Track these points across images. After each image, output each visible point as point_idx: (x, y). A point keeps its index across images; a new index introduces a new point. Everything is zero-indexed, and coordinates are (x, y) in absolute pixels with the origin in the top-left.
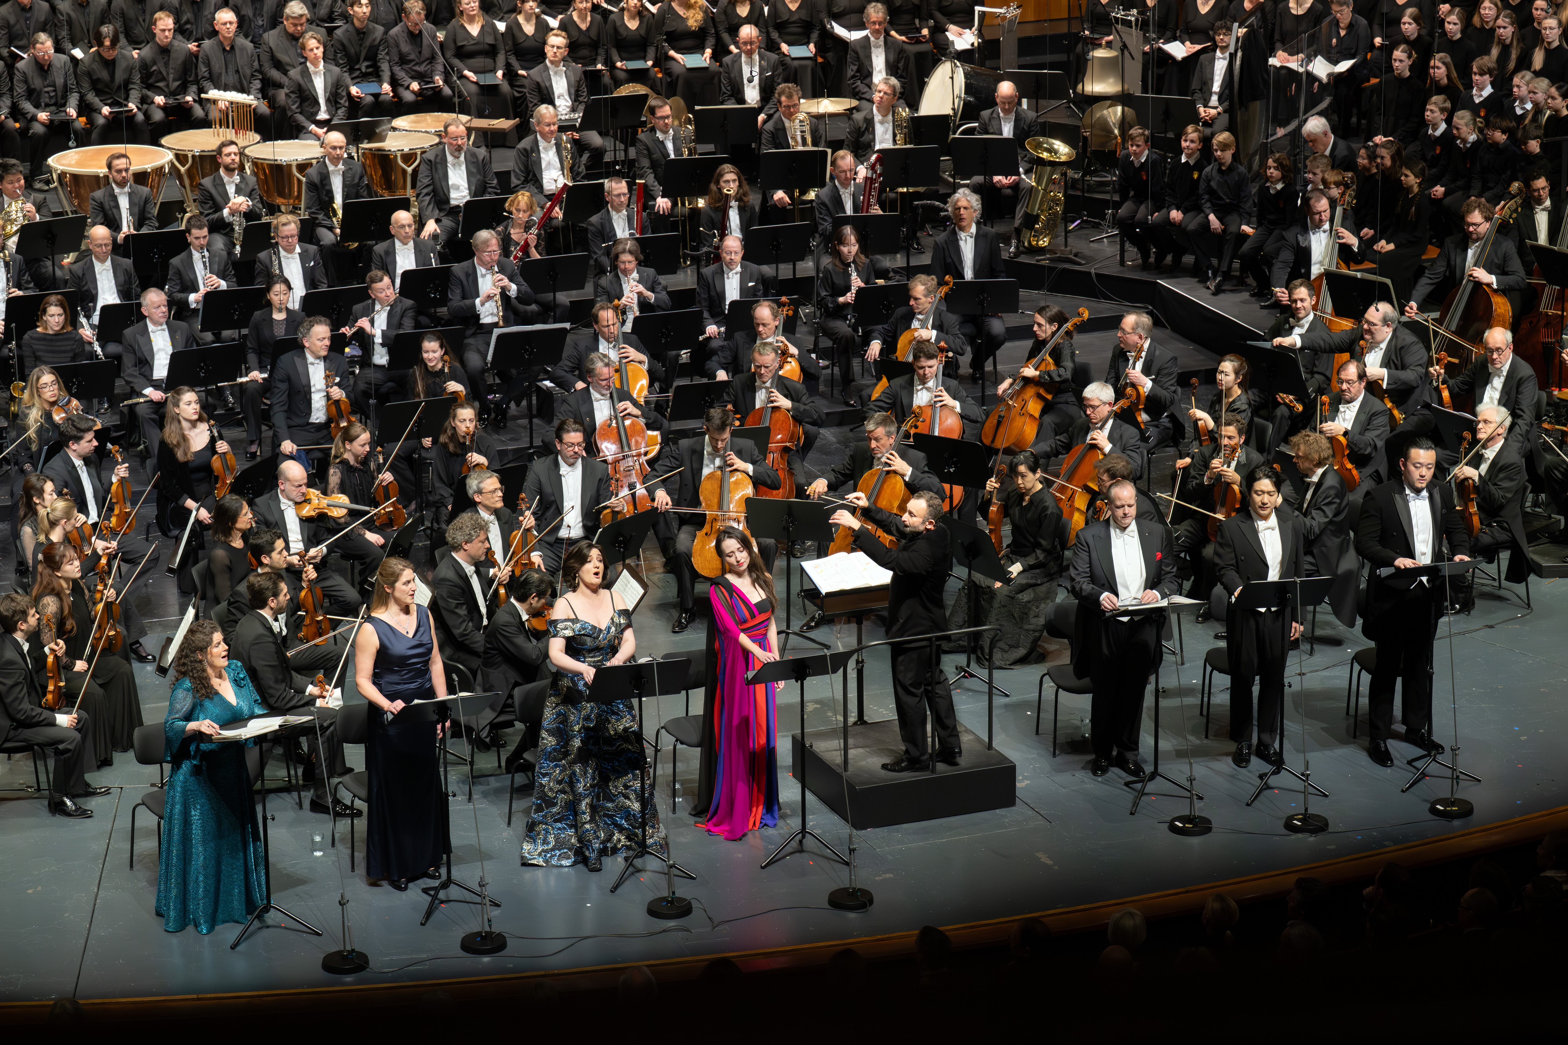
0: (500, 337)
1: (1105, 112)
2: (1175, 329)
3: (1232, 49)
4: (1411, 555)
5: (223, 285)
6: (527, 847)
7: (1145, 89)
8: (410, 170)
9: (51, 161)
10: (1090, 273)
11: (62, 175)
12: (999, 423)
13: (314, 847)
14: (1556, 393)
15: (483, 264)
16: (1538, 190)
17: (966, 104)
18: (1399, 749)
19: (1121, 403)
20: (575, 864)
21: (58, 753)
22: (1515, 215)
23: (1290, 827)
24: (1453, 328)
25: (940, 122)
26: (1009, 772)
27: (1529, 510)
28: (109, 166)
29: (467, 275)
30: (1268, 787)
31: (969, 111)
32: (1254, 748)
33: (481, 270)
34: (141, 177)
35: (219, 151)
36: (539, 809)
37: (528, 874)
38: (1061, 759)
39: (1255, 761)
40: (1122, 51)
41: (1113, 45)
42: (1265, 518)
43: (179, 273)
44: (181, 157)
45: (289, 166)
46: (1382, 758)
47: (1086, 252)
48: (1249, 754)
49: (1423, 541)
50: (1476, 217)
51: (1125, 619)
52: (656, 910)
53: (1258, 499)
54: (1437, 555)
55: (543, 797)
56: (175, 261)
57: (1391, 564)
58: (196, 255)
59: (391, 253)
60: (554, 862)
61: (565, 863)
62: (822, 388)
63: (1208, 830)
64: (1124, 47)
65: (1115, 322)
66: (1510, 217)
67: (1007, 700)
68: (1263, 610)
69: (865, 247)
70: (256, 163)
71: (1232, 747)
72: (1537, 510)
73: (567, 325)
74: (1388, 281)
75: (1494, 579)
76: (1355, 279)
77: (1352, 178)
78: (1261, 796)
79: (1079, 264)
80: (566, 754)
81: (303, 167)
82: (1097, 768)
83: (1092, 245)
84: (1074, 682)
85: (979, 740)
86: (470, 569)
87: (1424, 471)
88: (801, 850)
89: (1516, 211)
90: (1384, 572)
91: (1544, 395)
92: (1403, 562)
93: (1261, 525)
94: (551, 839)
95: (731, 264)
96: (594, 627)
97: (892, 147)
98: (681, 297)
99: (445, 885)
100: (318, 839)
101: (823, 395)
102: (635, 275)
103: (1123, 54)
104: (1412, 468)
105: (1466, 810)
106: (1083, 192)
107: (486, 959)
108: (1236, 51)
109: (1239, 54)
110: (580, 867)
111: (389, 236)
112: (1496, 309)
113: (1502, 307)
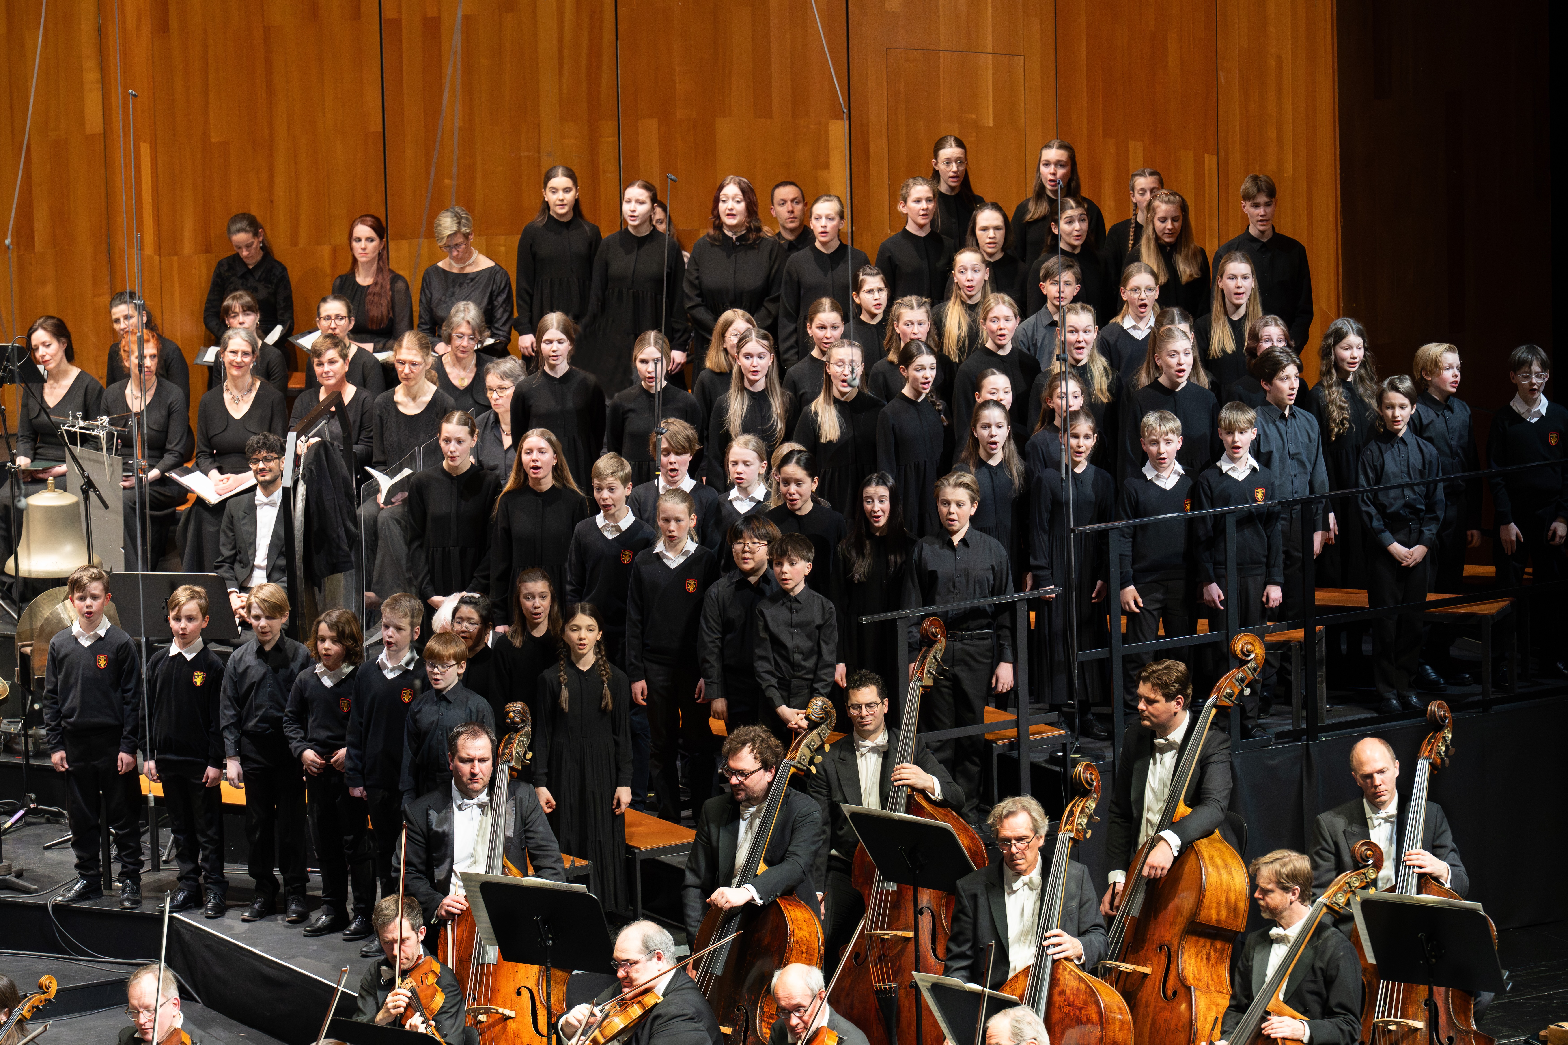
1: (59, 607)
2: (210, 1003)
3: (287, 481)
7: (129, 564)
10: (45, 907)
16: (860, 706)
22: (818, 759)
24: (719, 970)
40: (85, 492)
41: (69, 480)
47: (39, 869)
50: (746, 759)
64: (88, 486)
66: (811, 762)
77: (523, 714)
79: (27, 891)
83: (48, 854)
89: (820, 749)
103: (86, 499)
106: (26, 755)
108: (295, 484)
109: (301, 489)
112: (794, 931)
113: (805, 927)
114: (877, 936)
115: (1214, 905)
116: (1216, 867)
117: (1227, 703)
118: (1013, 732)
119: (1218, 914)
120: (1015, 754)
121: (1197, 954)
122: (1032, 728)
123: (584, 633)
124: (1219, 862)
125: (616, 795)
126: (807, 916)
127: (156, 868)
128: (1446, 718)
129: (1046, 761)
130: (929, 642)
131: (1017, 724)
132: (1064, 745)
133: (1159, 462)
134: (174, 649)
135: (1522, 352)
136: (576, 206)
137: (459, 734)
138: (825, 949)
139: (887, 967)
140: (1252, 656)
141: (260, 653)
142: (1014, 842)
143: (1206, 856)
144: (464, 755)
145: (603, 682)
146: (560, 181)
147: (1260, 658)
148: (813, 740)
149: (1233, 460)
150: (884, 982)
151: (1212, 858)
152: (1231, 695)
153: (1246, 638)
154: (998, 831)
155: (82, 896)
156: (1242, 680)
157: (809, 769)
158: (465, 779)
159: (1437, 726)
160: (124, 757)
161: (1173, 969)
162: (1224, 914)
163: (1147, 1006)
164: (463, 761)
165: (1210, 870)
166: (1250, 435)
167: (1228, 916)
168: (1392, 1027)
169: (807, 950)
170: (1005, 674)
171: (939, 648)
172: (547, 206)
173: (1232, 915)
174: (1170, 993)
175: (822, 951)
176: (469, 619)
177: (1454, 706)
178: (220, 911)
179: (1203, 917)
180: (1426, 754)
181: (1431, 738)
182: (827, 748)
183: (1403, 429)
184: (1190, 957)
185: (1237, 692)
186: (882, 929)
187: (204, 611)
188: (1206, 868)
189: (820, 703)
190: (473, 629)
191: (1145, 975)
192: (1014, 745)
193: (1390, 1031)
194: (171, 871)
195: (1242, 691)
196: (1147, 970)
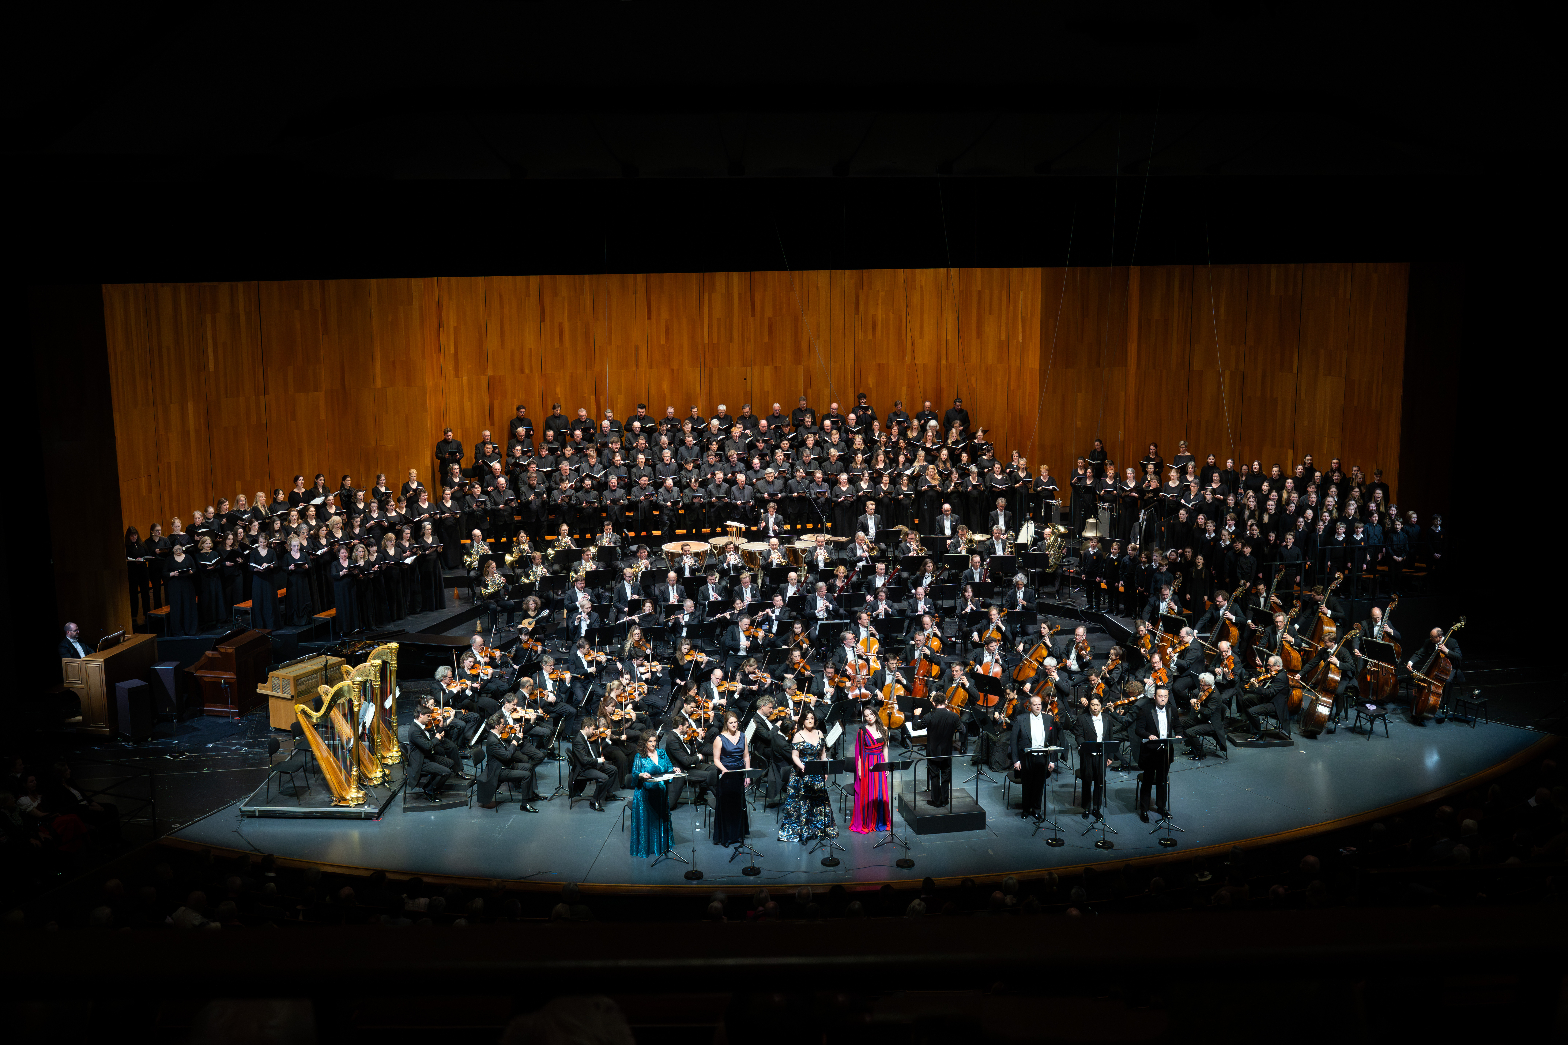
0: (821, 625)
4: (1157, 735)
5: (720, 599)
6: (780, 833)
7: (1105, 537)
8: (804, 556)
9: (663, 547)
10: (1070, 609)
11: (667, 552)
12: (1020, 670)
13: (697, 827)
15: (819, 595)
17: (1035, 539)
18: (1153, 816)
19: (1060, 664)
20: (799, 841)
21: (597, 782)
23: (1097, 846)
25: (1024, 546)
26: (983, 815)
28: (682, 549)
29: (813, 600)
30: (1093, 828)
31: (1035, 542)
32: (1091, 812)
33: (818, 598)
34: (696, 555)
35: (726, 545)
36: (786, 818)
37: (781, 845)
38: (1011, 811)
39: (1091, 816)
42: (1096, 715)
43: (702, 593)
44: (715, 547)
45: (755, 553)
46: (1145, 819)
48: (1089, 814)
49: (1163, 729)
51: (1036, 754)
52: (825, 863)
53: (1093, 708)
54: (1169, 735)
55: (788, 813)
56: (702, 588)
57: (1147, 737)
58: (710, 586)
59: (787, 588)
60: (791, 840)
61: (796, 840)
62: (957, 652)
63: (1063, 845)
65: (1073, 632)
67: (995, 785)
68: (1095, 754)
69: (976, 595)
70: (743, 551)
71: (1082, 810)
73: (848, 621)
74: (1185, 619)
76: (1172, 617)
78: (1089, 833)
79: (1074, 606)
80: (797, 797)
81: (760, 553)
82: (1024, 815)
84: (1014, 779)
85: (973, 800)
86: (764, 718)
87: (1163, 698)
88: (892, 842)
90: (1144, 741)
92: (1153, 737)
93: (1094, 718)
94: (790, 831)
95: (919, 599)
96: (812, 745)
97: (1002, 555)
98: (902, 612)
99: (741, 847)
100: (698, 824)
101: (957, 655)
102: (884, 602)
104: (1158, 697)
105: (1174, 843)
107: (752, 878)
110: (800, 842)
111: (787, 582)
123: (1200, 560)
127: (1104, 604)
130: (1281, 570)
133: (1339, 534)
134: (1112, 556)
135: (1435, 516)
136: (1215, 463)
141: (1130, 559)
146: (1211, 457)
149: (1357, 534)
155: (1088, 608)
159: (1394, 600)
160: (1098, 579)
166: (1362, 529)
170: (1298, 578)
171: (1283, 573)
172: (1208, 463)
177: (1399, 597)
178: (1117, 615)
183: (1399, 530)
187: (1119, 548)
194: (1106, 605)
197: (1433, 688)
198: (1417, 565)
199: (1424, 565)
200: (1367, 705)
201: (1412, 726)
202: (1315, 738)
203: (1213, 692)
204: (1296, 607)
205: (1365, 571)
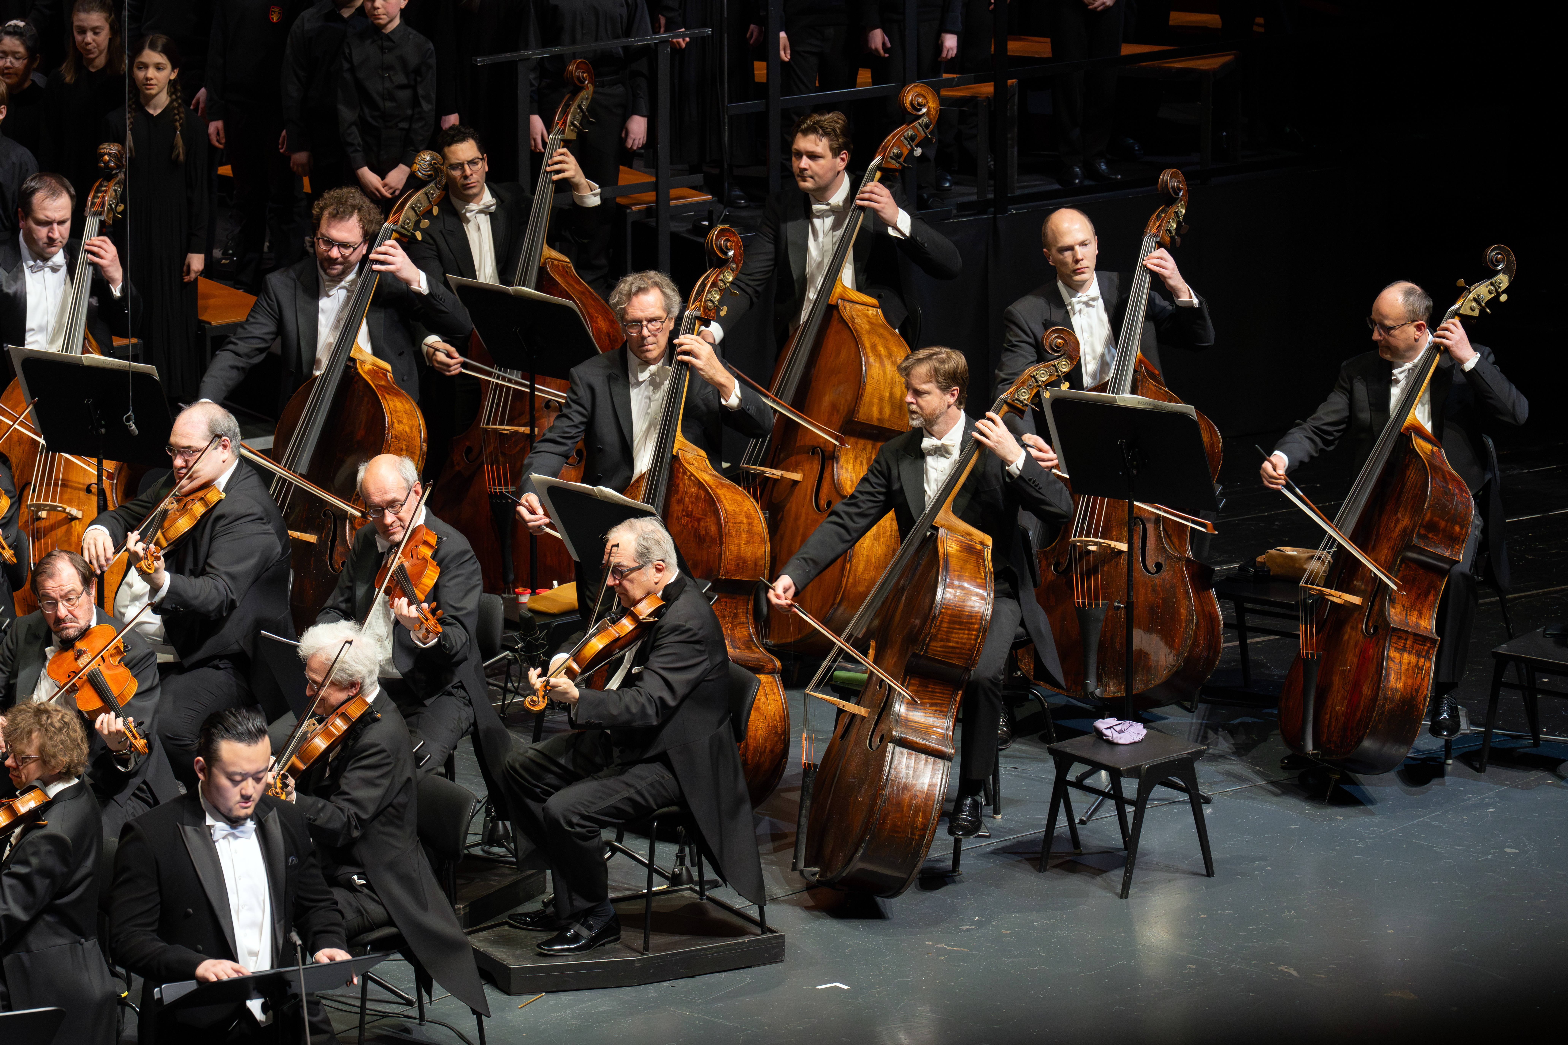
4: (228, 952)
14: (525, 599)
22: (425, 223)
24: (303, 467)
27: (477, 851)
49: (253, 925)
54: (282, 951)
57: (190, 974)
72: (496, 850)
75: (409, 1003)
90: (176, 990)
91: (498, 603)
92: (212, 969)
112: (393, 423)
113: (405, 421)
114: (495, 430)
115: (876, 401)
116: (879, 356)
117: (894, 165)
118: (651, 196)
119: (881, 411)
120: (652, 221)
121: (856, 458)
122: (674, 192)
123: (151, 73)
124: (881, 349)
125: (186, 262)
126: (407, 407)
128: (1180, 190)
129: (688, 231)
131: (655, 187)
132: (711, 213)
137: (34, 191)
138: (428, 446)
139: (505, 468)
140: (924, 110)
142: (645, 323)
143: (867, 344)
144: (41, 216)
145: (175, 129)
147: (933, 112)
148: (419, 201)
150: (500, 485)
151: (874, 347)
152: (898, 156)
153: (918, 89)
154: (624, 311)
156: (912, 139)
157: (414, 235)
158: (41, 243)
159: (1170, 200)
161: (827, 475)
162: (887, 411)
163: (797, 519)
164: (40, 223)
165: (872, 360)
167: (892, 413)
168: (1093, 548)
169: (408, 446)
170: (638, 127)
171: (584, 98)
173: (897, 413)
174: (823, 503)
175: (425, 448)
176: (14, 54)
177: (1189, 175)
179: (862, 415)
180: (1154, 231)
181: (1162, 211)
182: (436, 211)
184: (847, 462)
185: (906, 152)
186: (501, 424)
188: (867, 358)
189: (428, 158)
190: (18, 64)
191: (796, 482)
192: (649, 212)
193: (1089, 552)
195: (912, 151)
196: (797, 476)
197: (1395, 615)
198: (1177, 18)
199: (1212, 20)
200: (1102, 724)
201: (1307, 808)
202: (876, 914)
203: (368, 718)
204: (722, 264)
205: (953, 65)
